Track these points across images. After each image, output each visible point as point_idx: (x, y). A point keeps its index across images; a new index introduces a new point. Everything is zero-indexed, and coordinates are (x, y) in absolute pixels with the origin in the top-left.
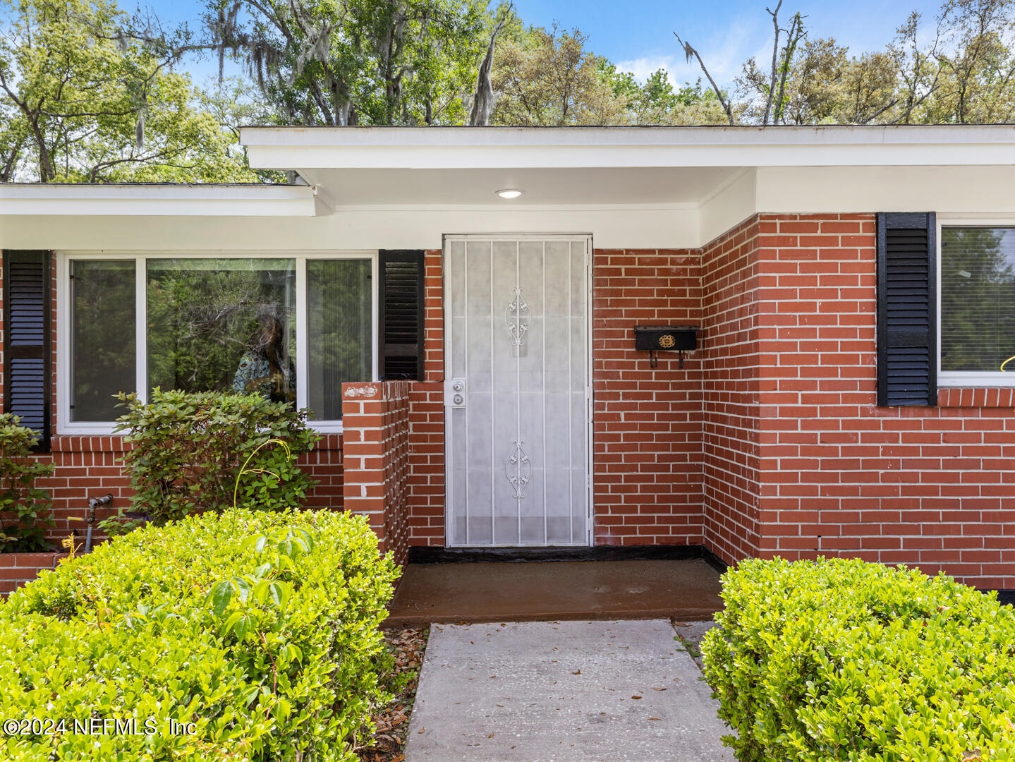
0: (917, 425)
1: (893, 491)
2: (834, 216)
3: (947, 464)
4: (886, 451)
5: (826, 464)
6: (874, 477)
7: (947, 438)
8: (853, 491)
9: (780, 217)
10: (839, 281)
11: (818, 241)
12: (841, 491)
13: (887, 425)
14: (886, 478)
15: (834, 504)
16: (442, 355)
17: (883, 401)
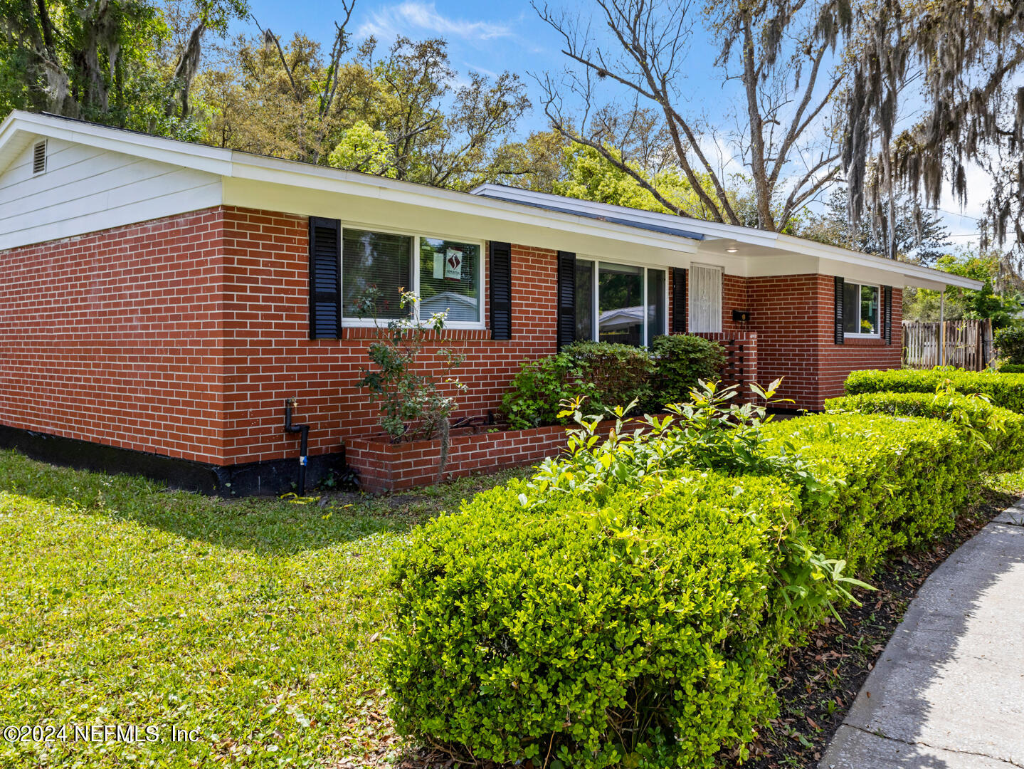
16: (689, 320)
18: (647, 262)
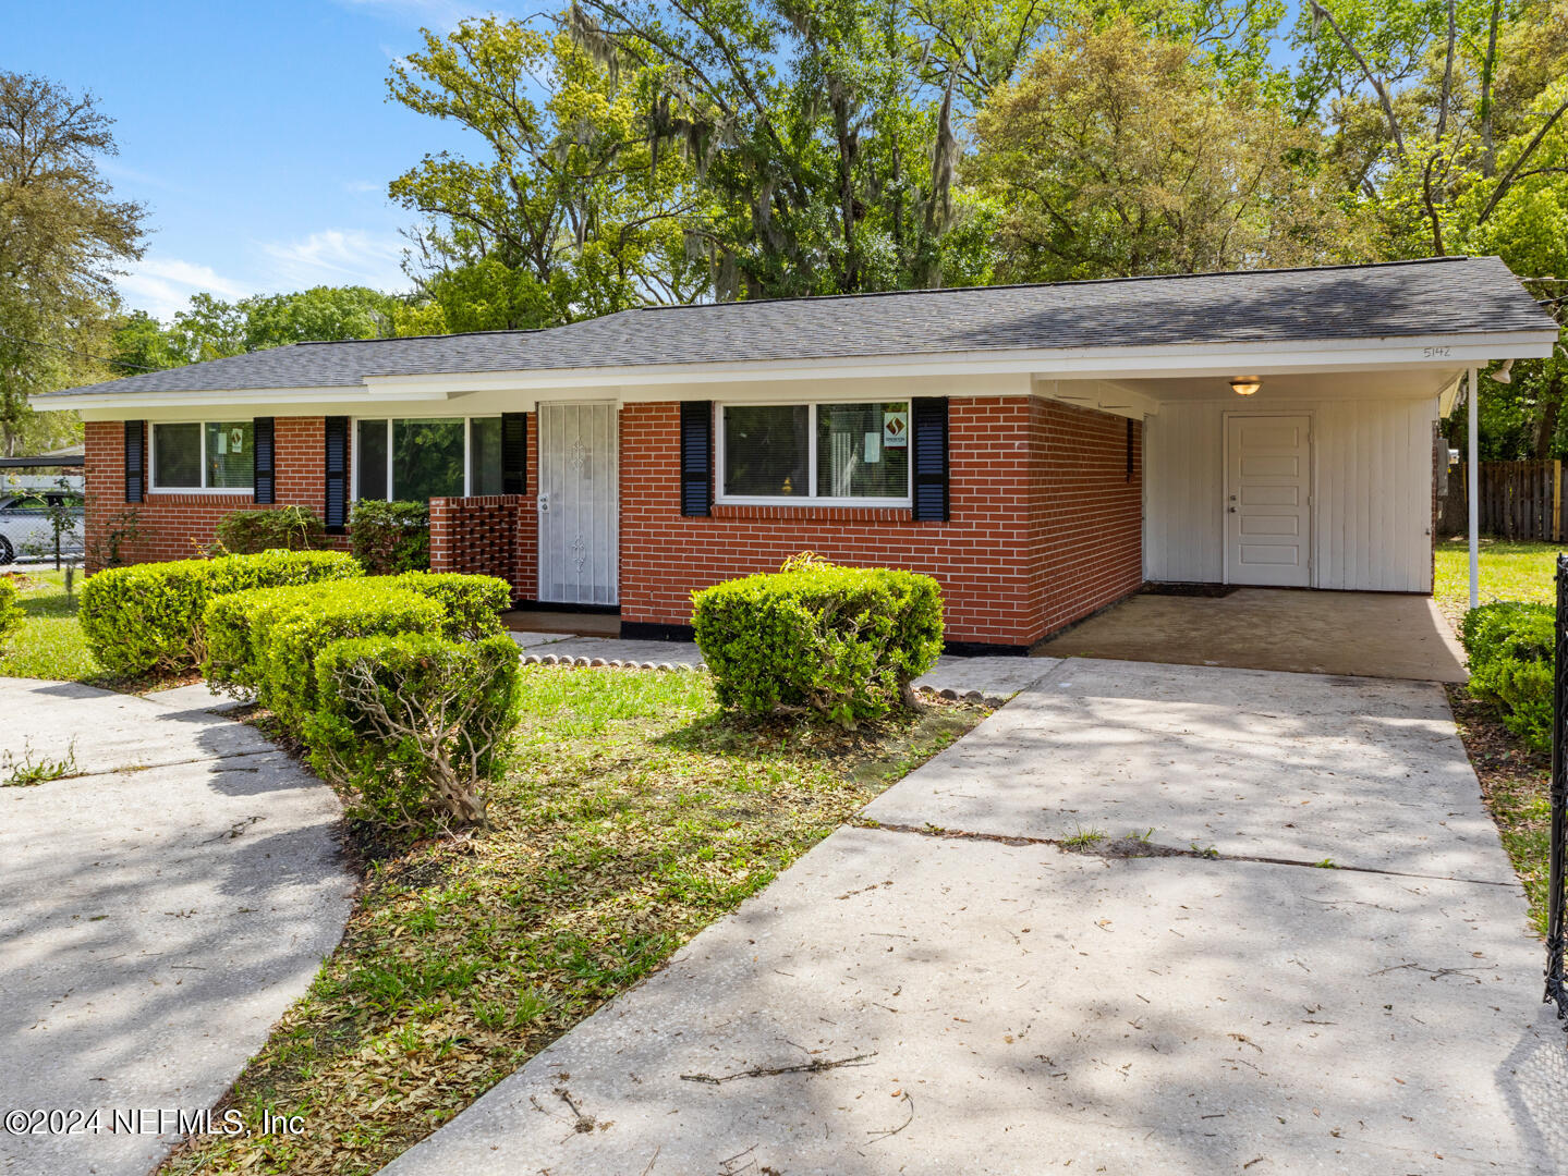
0: (703, 528)
1: (690, 567)
2: (661, 403)
3: (719, 552)
4: (687, 543)
5: (656, 550)
6: (680, 558)
7: (720, 536)
8: (669, 566)
9: (634, 404)
10: (663, 441)
11: (653, 418)
12: (663, 566)
13: (688, 527)
14: (687, 558)
15: (659, 573)
16: (537, 479)
17: (684, 513)
18: (466, 412)
